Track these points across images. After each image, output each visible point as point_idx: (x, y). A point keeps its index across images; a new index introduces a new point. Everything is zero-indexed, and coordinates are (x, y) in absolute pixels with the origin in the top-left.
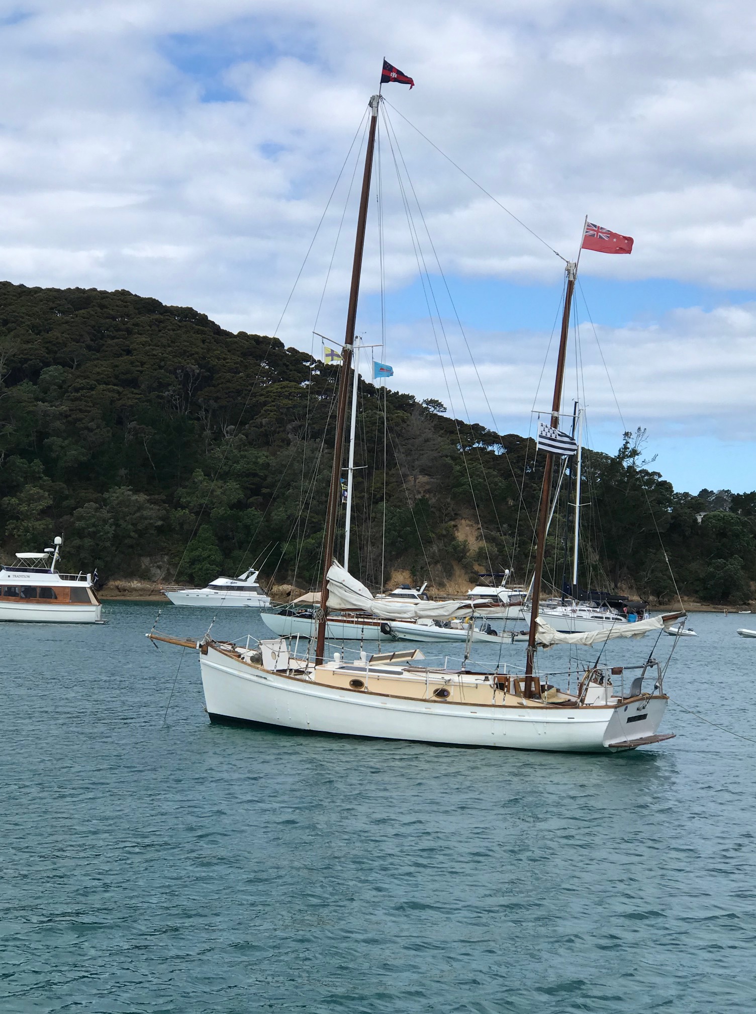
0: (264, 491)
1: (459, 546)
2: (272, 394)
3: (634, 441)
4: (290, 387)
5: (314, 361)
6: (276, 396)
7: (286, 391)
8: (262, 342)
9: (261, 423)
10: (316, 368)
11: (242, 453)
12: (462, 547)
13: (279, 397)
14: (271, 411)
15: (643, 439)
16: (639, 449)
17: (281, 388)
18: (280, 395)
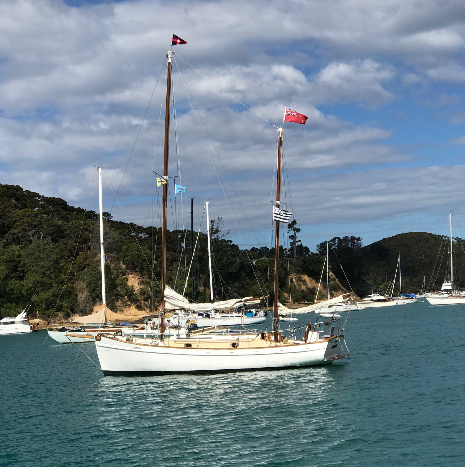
0: (19, 269)
1: (129, 289)
2: (19, 216)
3: (217, 224)
4: (28, 212)
5: (40, 196)
6: (21, 217)
7: (27, 214)
8: (11, 189)
9: (15, 232)
10: (41, 200)
11: (5, 249)
12: (131, 289)
13: (23, 217)
14: (20, 225)
15: (221, 223)
16: (219, 229)
17: (24, 212)
18: (23, 216)
